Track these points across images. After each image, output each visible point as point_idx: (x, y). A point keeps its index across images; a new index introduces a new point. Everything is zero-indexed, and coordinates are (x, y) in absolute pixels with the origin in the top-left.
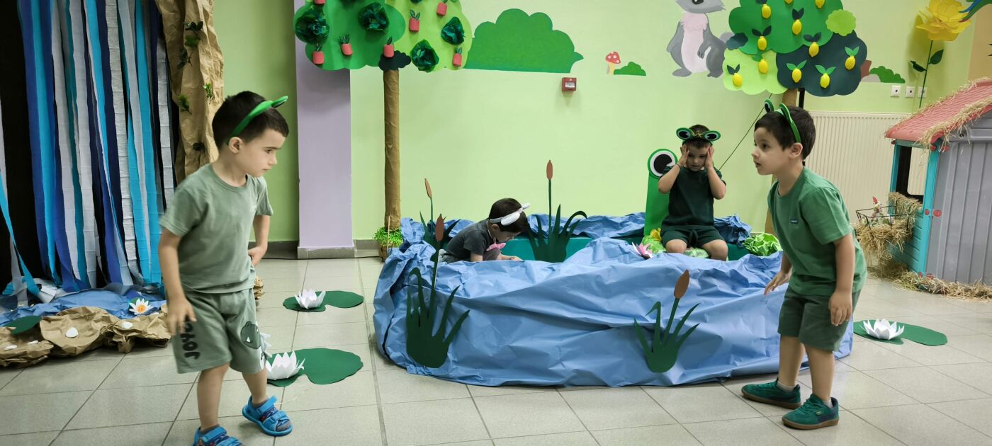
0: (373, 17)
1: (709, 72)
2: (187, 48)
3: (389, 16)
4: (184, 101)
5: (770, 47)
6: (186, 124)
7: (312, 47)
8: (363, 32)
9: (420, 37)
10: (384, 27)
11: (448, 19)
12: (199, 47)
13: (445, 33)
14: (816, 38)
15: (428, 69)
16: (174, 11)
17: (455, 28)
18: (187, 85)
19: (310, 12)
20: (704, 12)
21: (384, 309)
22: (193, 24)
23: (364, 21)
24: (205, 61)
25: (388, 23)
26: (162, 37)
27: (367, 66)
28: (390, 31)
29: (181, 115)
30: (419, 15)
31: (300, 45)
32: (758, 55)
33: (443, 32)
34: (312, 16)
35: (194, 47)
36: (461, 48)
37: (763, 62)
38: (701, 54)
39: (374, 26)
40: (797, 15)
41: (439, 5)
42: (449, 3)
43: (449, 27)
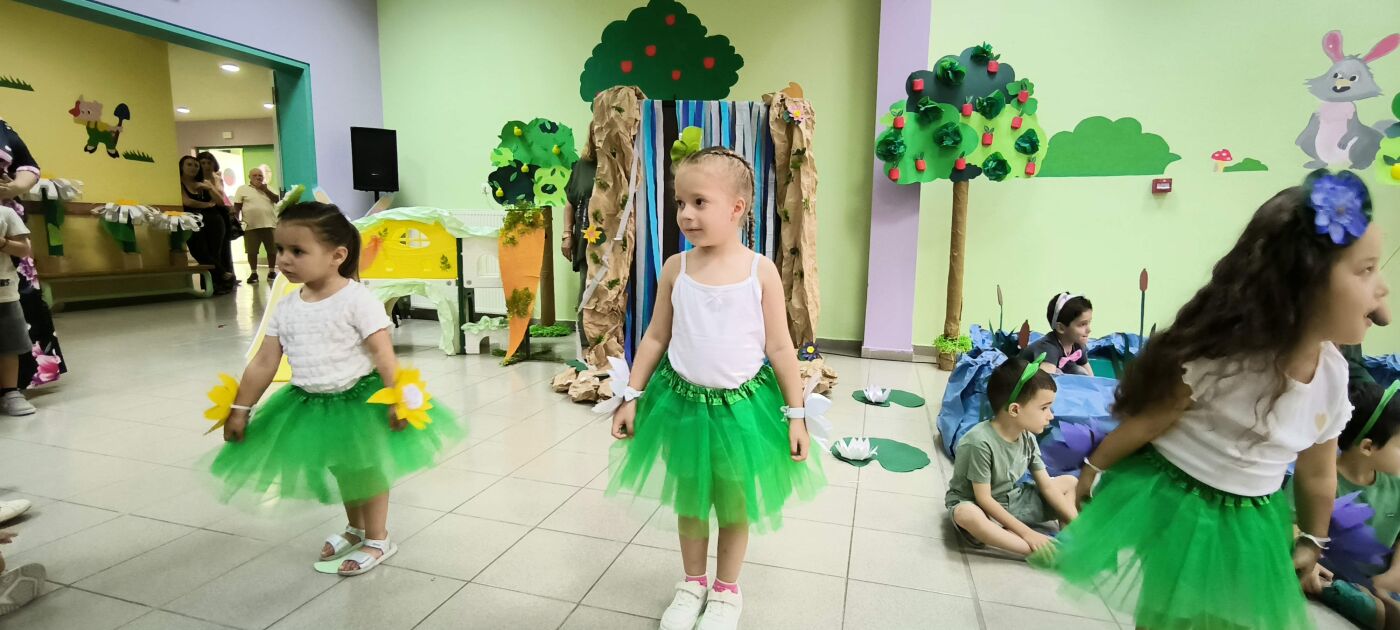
0: (947, 134)
2: (792, 170)
3: (963, 132)
4: (786, 213)
6: (785, 233)
7: (890, 165)
8: (937, 149)
9: (992, 150)
10: (957, 143)
11: (1023, 130)
12: (802, 169)
13: (1019, 145)
15: (999, 178)
16: (785, 142)
17: (1030, 138)
18: (790, 200)
19: (890, 135)
21: (952, 412)
22: (798, 150)
23: (939, 140)
24: (805, 180)
25: (961, 140)
26: (774, 162)
27: (938, 179)
28: (963, 146)
29: (783, 225)
30: (993, 130)
31: (879, 164)
33: (1016, 143)
34: (892, 138)
35: (798, 169)
36: (1035, 158)
39: (948, 142)
41: (1014, 119)
42: (1025, 116)
43: (1023, 138)
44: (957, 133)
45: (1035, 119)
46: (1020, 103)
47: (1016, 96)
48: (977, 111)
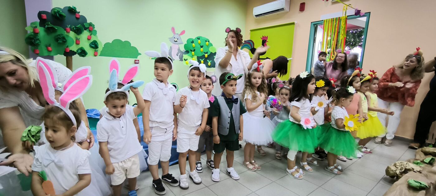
0: (60, 38)
1: (180, 60)
3: (66, 38)
5: (195, 55)
7: (33, 48)
8: (56, 43)
9: (80, 46)
11: (92, 40)
14: (207, 53)
15: (83, 56)
17: (95, 44)
20: (178, 44)
25: (66, 41)
27: (59, 55)
28: (68, 43)
30: (79, 39)
32: (192, 56)
33: (90, 45)
34: (33, 37)
36: (98, 50)
37: (193, 58)
38: (177, 55)
39: (60, 41)
40: (202, 47)
41: (88, 36)
42: (92, 36)
43: (92, 43)
44: (64, 38)
45: (97, 37)
46: (90, 31)
47: (88, 28)
48: (72, 31)
